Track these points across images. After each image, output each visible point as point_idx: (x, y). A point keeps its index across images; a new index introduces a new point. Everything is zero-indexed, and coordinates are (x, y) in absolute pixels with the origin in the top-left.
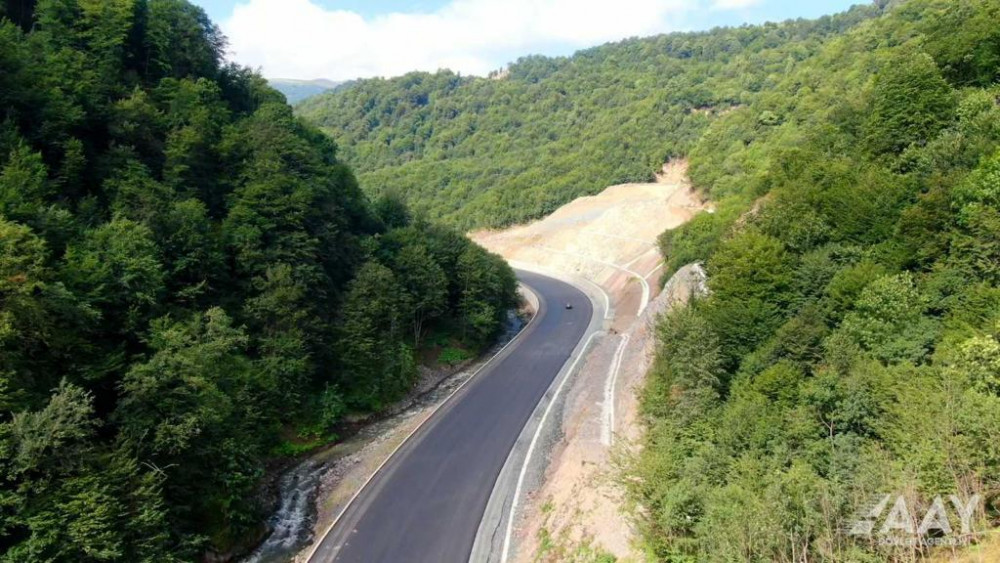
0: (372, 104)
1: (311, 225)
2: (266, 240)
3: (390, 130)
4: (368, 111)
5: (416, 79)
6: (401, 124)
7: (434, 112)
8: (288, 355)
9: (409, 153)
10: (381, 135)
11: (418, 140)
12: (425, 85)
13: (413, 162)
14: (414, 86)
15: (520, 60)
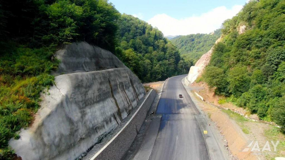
0: (182, 41)
1: (175, 55)
2: (170, 56)
3: (186, 47)
4: (181, 43)
5: (192, 36)
6: (188, 45)
7: (195, 43)
8: (172, 67)
9: (190, 51)
10: (184, 48)
11: (192, 48)
12: (194, 37)
13: (191, 53)
14: (191, 37)
15: (217, 30)
